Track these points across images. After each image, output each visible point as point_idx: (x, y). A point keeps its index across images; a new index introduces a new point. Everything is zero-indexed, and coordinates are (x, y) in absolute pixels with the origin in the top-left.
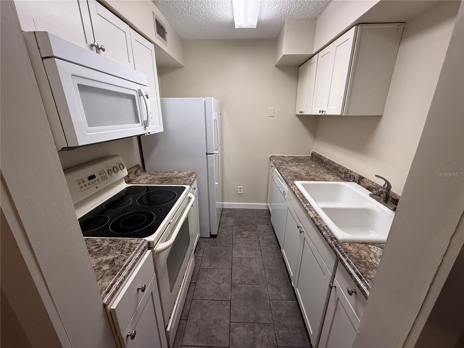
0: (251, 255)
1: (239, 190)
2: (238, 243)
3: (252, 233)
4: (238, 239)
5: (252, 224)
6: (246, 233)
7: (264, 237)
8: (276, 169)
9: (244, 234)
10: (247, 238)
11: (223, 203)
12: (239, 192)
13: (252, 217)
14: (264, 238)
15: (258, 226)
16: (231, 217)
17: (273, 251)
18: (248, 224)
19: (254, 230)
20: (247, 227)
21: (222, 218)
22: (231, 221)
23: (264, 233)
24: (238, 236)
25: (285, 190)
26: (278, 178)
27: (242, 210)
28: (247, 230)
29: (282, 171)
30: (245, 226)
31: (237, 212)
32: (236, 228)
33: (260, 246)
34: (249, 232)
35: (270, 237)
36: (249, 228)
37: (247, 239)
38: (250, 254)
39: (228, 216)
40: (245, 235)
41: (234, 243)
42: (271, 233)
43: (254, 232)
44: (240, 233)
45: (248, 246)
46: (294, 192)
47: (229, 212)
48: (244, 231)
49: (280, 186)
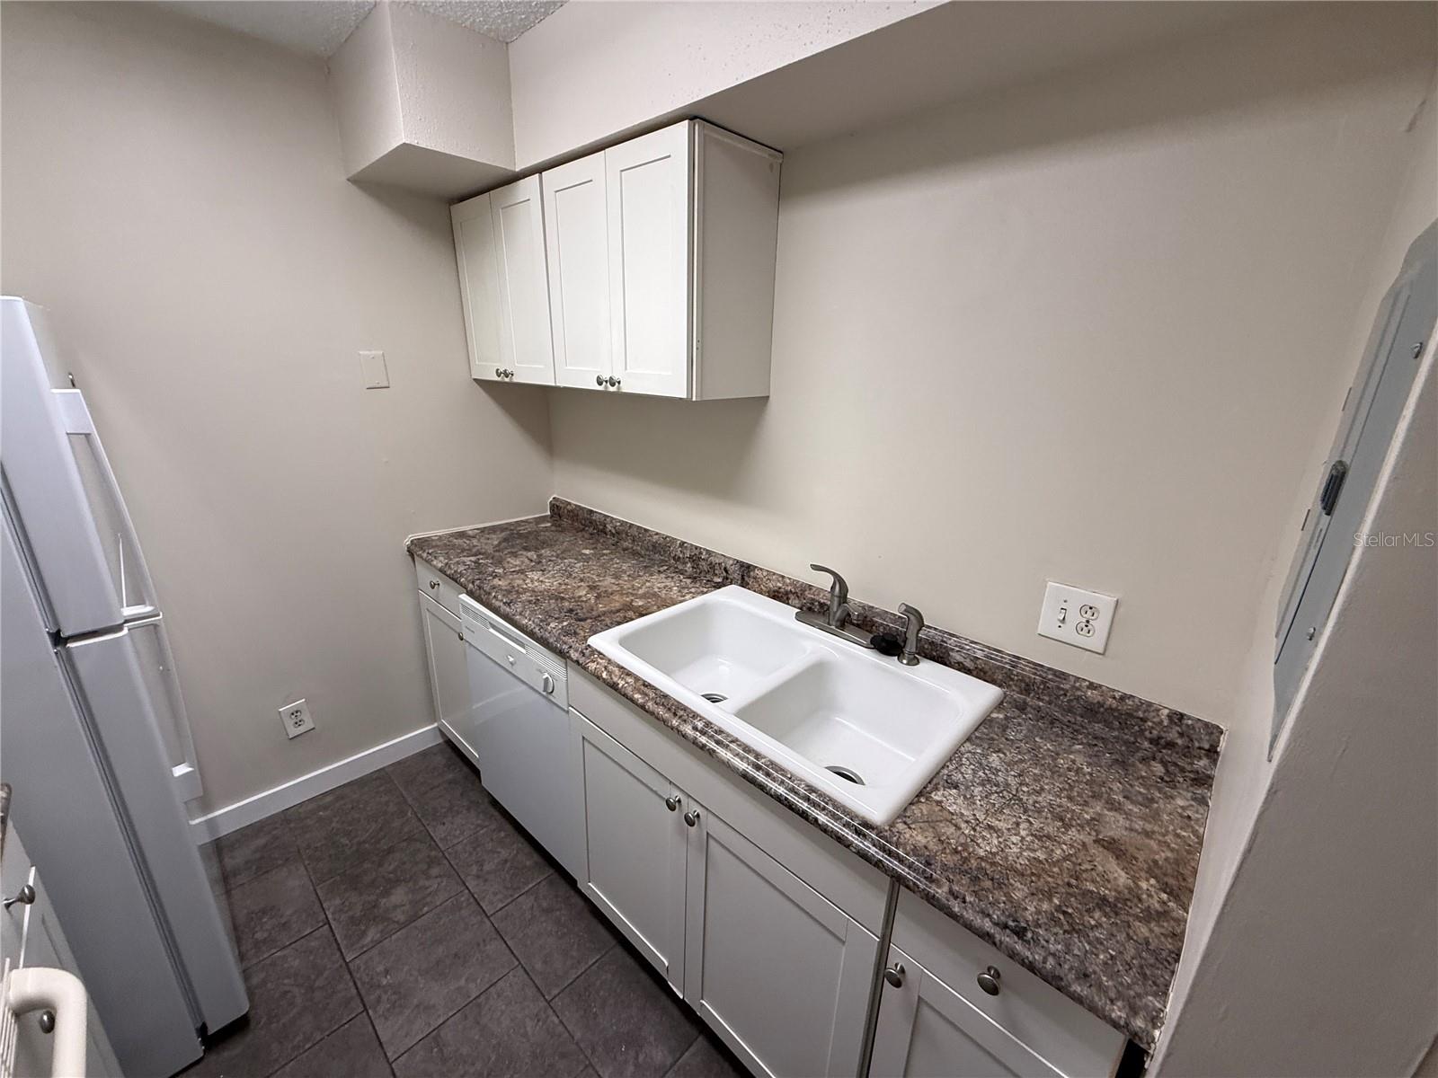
0: (472, 986)
1: (289, 723)
2: (387, 972)
3: (427, 883)
4: (375, 951)
5: (410, 839)
6: (399, 896)
7: (487, 867)
8: (464, 597)
9: (395, 907)
10: (415, 917)
11: (210, 816)
12: (293, 731)
13: (392, 808)
14: (488, 873)
15: (439, 832)
16: (287, 859)
17: (545, 905)
18: (390, 851)
19: (432, 862)
20: (391, 868)
21: (236, 894)
22: (293, 883)
23: (475, 849)
24: (368, 939)
25: (546, 675)
26: (492, 630)
27: (329, 799)
28: (397, 882)
29: (508, 604)
30: (380, 865)
31: (309, 822)
32: (338, 901)
33: (488, 917)
34: (411, 884)
35: (504, 853)
36: (404, 863)
37: (419, 923)
38: (462, 982)
39: (263, 865)
40: (398, 910)
41: (363, 983)
42: (502, 834)
43: (435, 871)
44: (372, 915)
45: (440, 950)
46: (614, 686)
47: (261, 841)
48: (387, 893)
49: (511, 659)
